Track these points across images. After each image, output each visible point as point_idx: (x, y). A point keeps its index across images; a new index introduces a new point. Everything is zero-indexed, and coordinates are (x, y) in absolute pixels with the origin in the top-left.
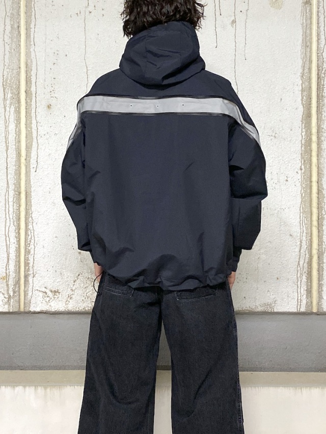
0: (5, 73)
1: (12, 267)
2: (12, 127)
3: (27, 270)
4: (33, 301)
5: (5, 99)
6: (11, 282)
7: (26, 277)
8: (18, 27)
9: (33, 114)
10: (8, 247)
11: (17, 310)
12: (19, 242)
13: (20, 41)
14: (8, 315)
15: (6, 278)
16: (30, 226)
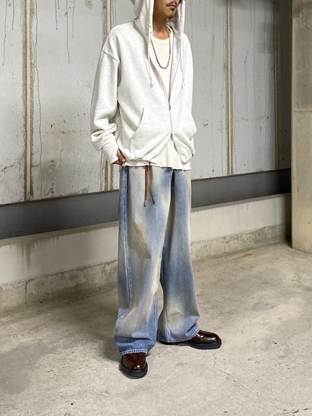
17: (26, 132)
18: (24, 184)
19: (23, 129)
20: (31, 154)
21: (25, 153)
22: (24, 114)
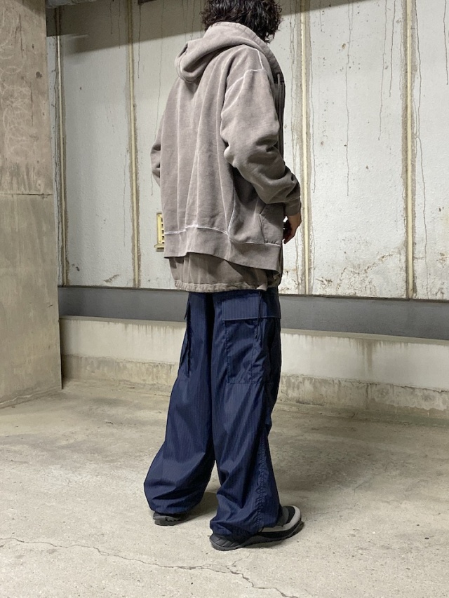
0: (293, 120)
1: (300, 262)
2: (298, 160)
3: (310, 264)
4: (314, 287)
5: (293, 140)
6: (300, 273)
7: (309, 269)
8: (301, 85)
9: (311, 150)
10: (297, 247)
11: (303, 293)
12: (304, 243)
13: (302, 96)
14: (298, 298)
15: (296, 270)
16: (311, 233)
17: (407, 217)
18: (405, 278)
19: (403, 213)
20: (414, 244)
21: (406, 242)
22: (404, 195)
